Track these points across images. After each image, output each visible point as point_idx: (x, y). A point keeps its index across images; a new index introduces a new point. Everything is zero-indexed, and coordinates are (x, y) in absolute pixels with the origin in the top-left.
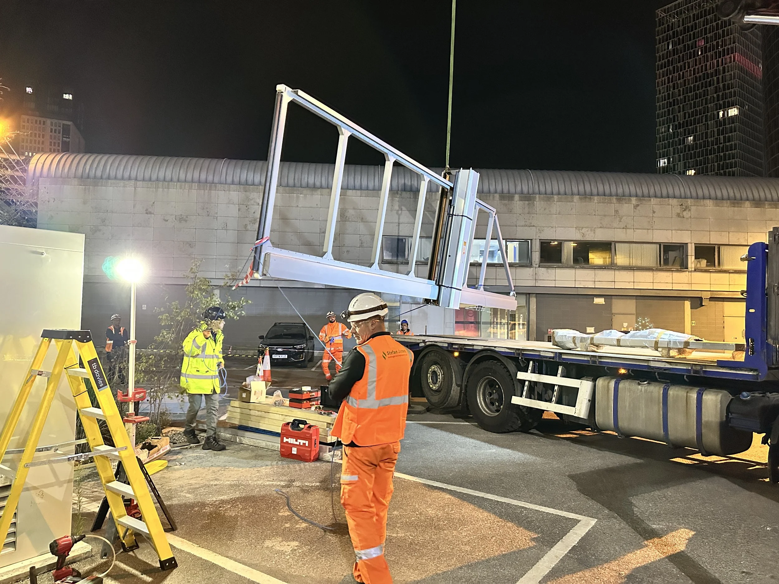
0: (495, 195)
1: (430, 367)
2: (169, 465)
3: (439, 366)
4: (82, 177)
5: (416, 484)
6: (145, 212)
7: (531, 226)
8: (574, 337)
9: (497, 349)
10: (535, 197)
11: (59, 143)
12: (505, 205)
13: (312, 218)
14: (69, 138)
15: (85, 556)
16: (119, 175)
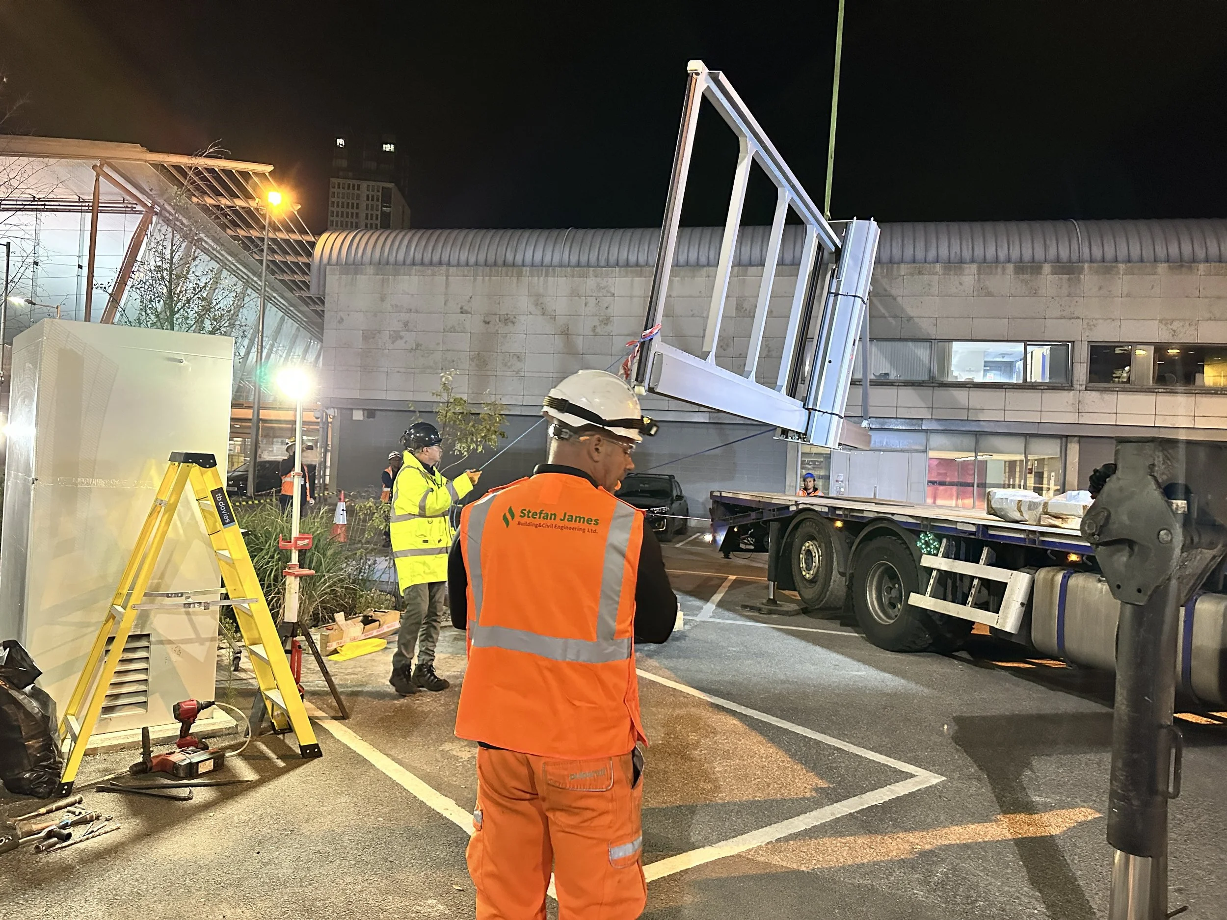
0: (1008, 265)
1: (802, 545)
2: (389, 646)
3: (816, 543)
4: (379, 263)
5: (700, 703)
6: (459, 311)
7: (1073, 318)
8: (1020, 501)
9: (896, 518)
10: (1082, 268)
11: (377, 215)
12: (1026, 282)
13: (692, 313)
14: (390, 207)
15: (227, 732)
16: (427, 259)
